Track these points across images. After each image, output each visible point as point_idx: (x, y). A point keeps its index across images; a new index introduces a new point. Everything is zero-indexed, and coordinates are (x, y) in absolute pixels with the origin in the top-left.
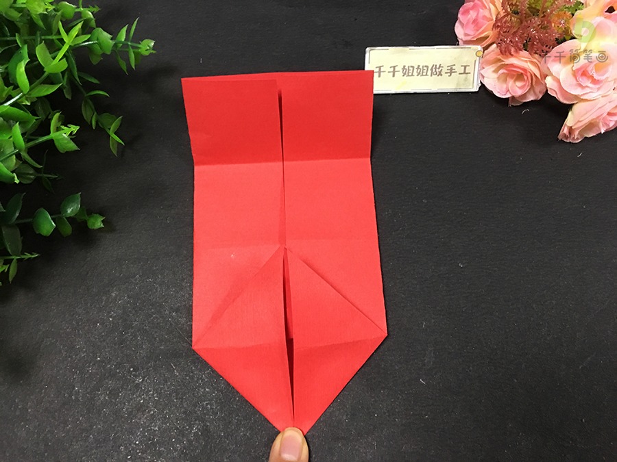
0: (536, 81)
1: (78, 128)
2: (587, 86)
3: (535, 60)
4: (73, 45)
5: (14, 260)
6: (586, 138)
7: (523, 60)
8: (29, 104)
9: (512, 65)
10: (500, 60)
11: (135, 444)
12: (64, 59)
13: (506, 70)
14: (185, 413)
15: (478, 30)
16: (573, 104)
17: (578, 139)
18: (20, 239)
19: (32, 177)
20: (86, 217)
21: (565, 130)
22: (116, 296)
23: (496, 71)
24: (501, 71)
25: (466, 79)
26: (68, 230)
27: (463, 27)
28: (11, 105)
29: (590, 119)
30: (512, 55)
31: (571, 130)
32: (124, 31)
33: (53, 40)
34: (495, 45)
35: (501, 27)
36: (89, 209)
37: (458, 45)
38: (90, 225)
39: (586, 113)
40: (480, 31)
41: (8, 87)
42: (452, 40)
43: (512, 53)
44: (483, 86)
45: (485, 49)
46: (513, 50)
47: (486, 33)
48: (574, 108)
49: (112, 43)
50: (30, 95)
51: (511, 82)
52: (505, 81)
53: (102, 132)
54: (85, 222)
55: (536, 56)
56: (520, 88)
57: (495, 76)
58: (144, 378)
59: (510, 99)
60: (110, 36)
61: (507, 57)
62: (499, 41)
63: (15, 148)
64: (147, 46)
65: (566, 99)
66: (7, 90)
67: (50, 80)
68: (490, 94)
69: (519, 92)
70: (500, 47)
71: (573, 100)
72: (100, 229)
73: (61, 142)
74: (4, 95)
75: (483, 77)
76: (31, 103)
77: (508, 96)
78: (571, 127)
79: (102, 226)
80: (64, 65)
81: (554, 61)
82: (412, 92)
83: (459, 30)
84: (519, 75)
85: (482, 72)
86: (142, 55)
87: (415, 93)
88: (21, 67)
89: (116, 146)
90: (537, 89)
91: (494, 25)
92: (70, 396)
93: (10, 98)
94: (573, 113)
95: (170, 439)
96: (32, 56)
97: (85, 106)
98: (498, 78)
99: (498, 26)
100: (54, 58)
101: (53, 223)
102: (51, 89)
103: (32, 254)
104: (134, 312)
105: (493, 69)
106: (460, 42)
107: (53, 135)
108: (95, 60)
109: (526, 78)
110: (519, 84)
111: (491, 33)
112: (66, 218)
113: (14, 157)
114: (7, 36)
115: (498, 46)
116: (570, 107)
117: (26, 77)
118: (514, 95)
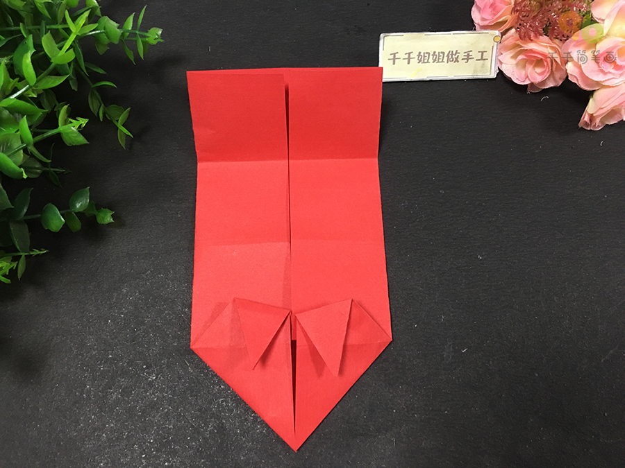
0: (555, 66)
1: (86, 121)
2: (609, 73)
3: (555, 46)
4: (79, 34)
5: (23, 256)
6: (607, 125)
7: (542, 46)
8: (35, 96)
9: (532, 51)
10: (518, 46)
11: (150, 442)
12: (72, 50)
13: (526, 56)
14: (200, 410)
15: (495, 15)
16: (594, 91)
17: (599, 126)
18: (27, 234)
19: (39, 171)
20: (96, 212)
21: (586, 118)
22: (128, 292)
23: (514, 57)
24: (520, 57)
25: (483, 66)
26: (77, 225)
27: (480, 12)
28: (18, 98)
29: (612, 105)
30: (532, 40)
31: (592, 117)
32: (131, 19)
33: (58, 29)
34: (513, 30)
35: (520, 11)
36: (98, 204)
37: (475, 30)
38: (99, 220)
39: (608, 100)
40: (499, 15)
41: (13, 79)
42: (469, 25)
43: (532, 38)
44: (501, 73)
45: (503, 34)
46: (532, 34)
47: (504, 18)
48: (596, 94)
49: (119, 32)
50: (37, 87)
51: (530, 69)
52: (524, 67)
53: (109, 125)
54: (95, 217)
55: (557, 41)
56: (539, 74)
57: (514, 62)
58: (157, 375)
59: (529, 86)
60: (116, 25)
61: (526, 42)
62: (519, 26)
63: (22, 142)
64: (155, 34)
65: (587, 85)
66: (14, 82)
67: (57, 72)
68: (508, 81)
69: (538, 79)
70: (520, 32)
71: (595, 87)
72: (110, 224)
73: (70, 135)
74: (10, 88)
75: (501, 63)
76: (38, 95)
77: (527, 82)
78: (592, 114)
79: (112, 220)
80: (71, 56)
81: (575, 46)
82: (428, 79)
83: (476, 15)
84: (539, 61)
85: (500, 58)
86: (150, 45)
87: (431, 81)
88: (27, 58)
89: (124, 138)
90: (558, 75)
91: (513, 9)
92: (82, 395)
93: (15, 90)
94: (594, 100)
95: (185, 437)
96: (38, 46)
97: (91, 97)
98: (517, 64)
99: (517, 11)
100: (60, 48)
101: (63, 219)
102: (58, 81)
103: (40, 250)
104: (145, 308)
105: (511, 55)
106: (477, 27)
107: (61, 128)
108: (101, 50)
109: (545, 64)
110: (538, 70)
111: (508, 17)
112: (75, 213)
113: (22, 151)
114: (11, 26)
115: (517, 31)
116: (591, 93)
117: (32, 69)
118: (533, 81)
